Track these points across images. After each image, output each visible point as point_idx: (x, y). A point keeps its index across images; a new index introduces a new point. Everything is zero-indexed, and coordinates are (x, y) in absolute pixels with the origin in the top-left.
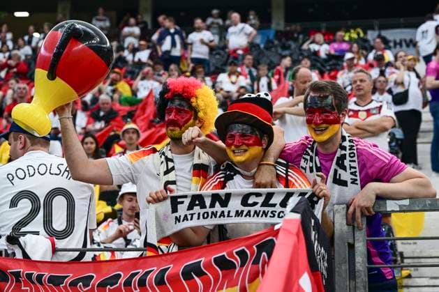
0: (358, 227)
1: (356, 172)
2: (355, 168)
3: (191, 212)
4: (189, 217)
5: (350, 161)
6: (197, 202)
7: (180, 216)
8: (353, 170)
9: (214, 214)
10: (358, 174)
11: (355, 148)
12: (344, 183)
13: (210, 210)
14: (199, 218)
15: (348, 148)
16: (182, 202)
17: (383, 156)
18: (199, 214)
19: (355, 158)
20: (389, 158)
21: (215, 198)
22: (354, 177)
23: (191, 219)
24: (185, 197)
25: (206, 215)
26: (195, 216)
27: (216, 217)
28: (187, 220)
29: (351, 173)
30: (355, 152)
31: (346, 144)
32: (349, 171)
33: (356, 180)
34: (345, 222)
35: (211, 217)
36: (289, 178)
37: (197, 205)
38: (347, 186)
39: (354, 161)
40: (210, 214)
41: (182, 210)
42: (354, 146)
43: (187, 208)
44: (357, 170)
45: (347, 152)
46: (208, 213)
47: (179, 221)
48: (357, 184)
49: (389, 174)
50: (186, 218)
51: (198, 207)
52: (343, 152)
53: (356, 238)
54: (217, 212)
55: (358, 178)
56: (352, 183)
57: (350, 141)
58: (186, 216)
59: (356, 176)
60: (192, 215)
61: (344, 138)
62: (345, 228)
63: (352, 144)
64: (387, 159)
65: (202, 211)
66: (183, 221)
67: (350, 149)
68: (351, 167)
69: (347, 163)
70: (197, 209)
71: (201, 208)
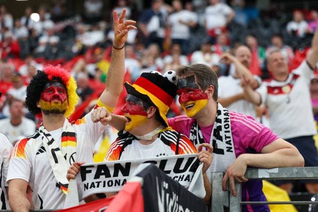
0: (233, 194)
1: (230, 141)
2: (229, 137)
3: (98, 180)
4: (96, 185)
5: (225, 132)
6: (103, 172)
7: (88, 184)
8: (228, 140)
9: (118, 183)
10: (232, 142)
11: (229, 120)
12: (221, 152)
13: (114, 179)
14: (104, 186)
15: (223, 121)
16: (90, 172)
17: (255, 127)
18: (104, 182)
19: (229, 129)
20: (260, 129)
21: (118, 167)
22: (229, 146)
23: (98, 186)
24: (92, 166)
25: (110, 184)
26: (101, 184)
27: (119, 185)
28: (94, 187)
29: (227, 143)
30: (229, 123)
31: (222, 117)
32: (224, 140)
33: (231, 148)
34: (221, 188)
35: (115, 185)
36: (180, 146)
37: (103, 174)
38: (224, 154)
39: (229, 132)
40: (114, 182)
41: (90, 178)
42: (228, 118)
43: (94, 176)
44: (231, 139)
45: (223, 124)
46: (112, 181)
47: (87, 189)
48: (232, 151)
49: (260, 143)
50: (93, 185)
51: (104, 176)
52: (219, 124)
53: (231, 202)
54: (120, 180)
55: (232, 146)
56: (228, 151)
57: (225, 114)
58: (93, 183)
59: (231, 144)
60: (99, 183)
61: (219, 112)
62: (221, 193)
63: (227, 117)
64: (258, 130)
65: (107, 180)
66: (91, 188)
67: (225, 122)
68: (226, 137)
69: (222, 133)
70: (102, 178)
71: (106, 177)
